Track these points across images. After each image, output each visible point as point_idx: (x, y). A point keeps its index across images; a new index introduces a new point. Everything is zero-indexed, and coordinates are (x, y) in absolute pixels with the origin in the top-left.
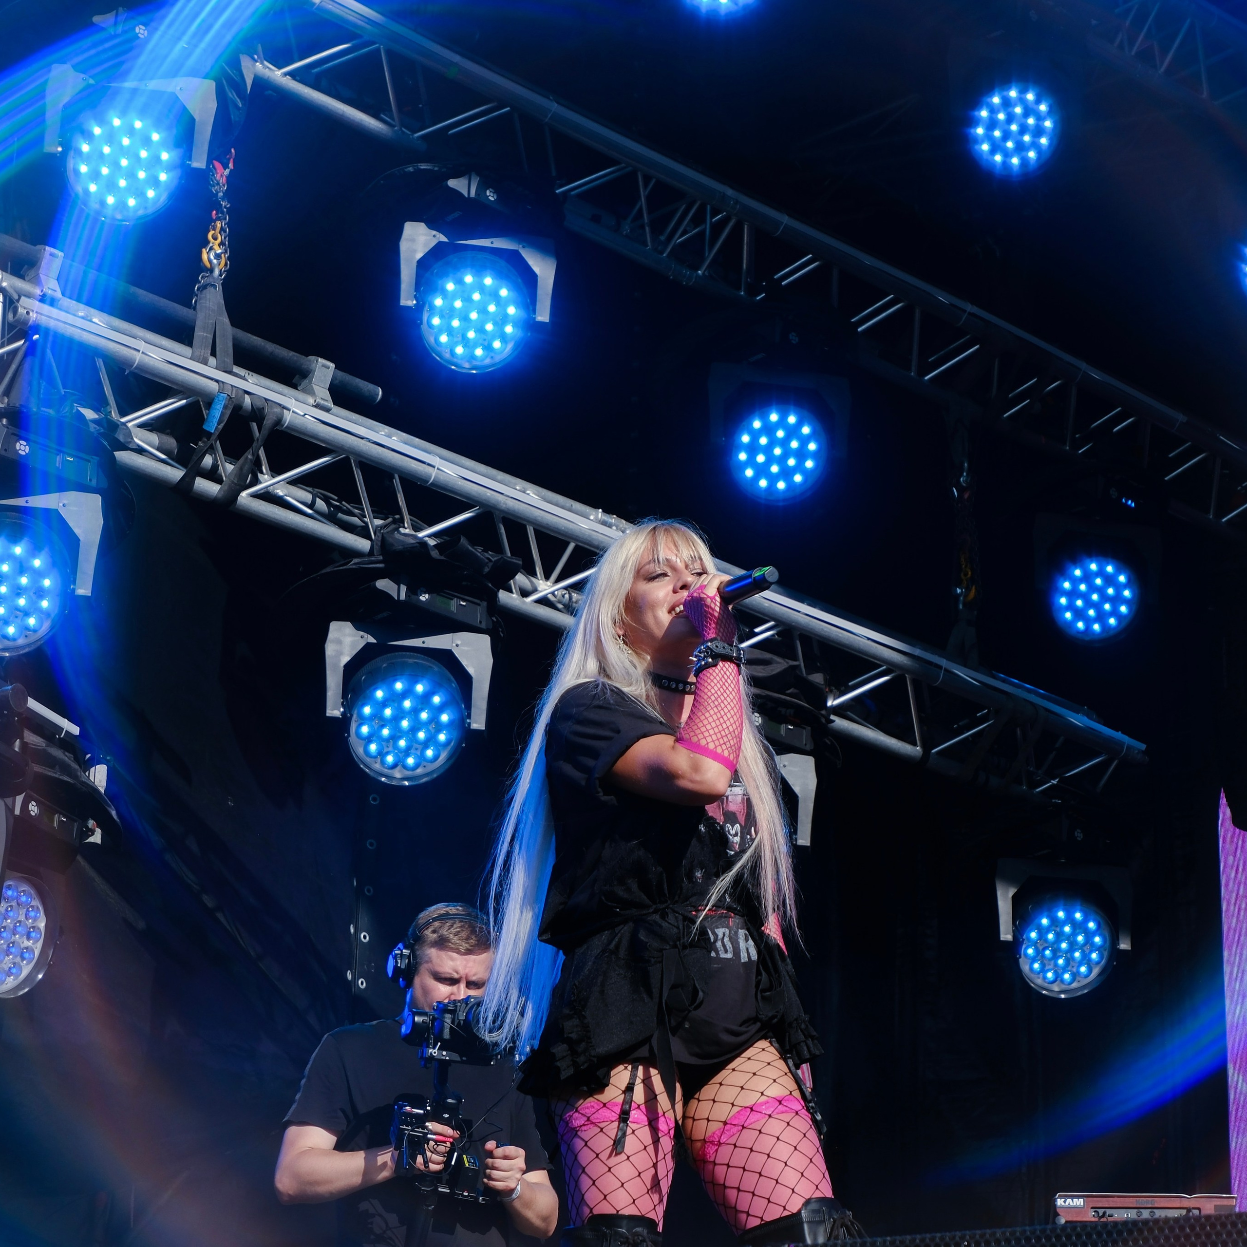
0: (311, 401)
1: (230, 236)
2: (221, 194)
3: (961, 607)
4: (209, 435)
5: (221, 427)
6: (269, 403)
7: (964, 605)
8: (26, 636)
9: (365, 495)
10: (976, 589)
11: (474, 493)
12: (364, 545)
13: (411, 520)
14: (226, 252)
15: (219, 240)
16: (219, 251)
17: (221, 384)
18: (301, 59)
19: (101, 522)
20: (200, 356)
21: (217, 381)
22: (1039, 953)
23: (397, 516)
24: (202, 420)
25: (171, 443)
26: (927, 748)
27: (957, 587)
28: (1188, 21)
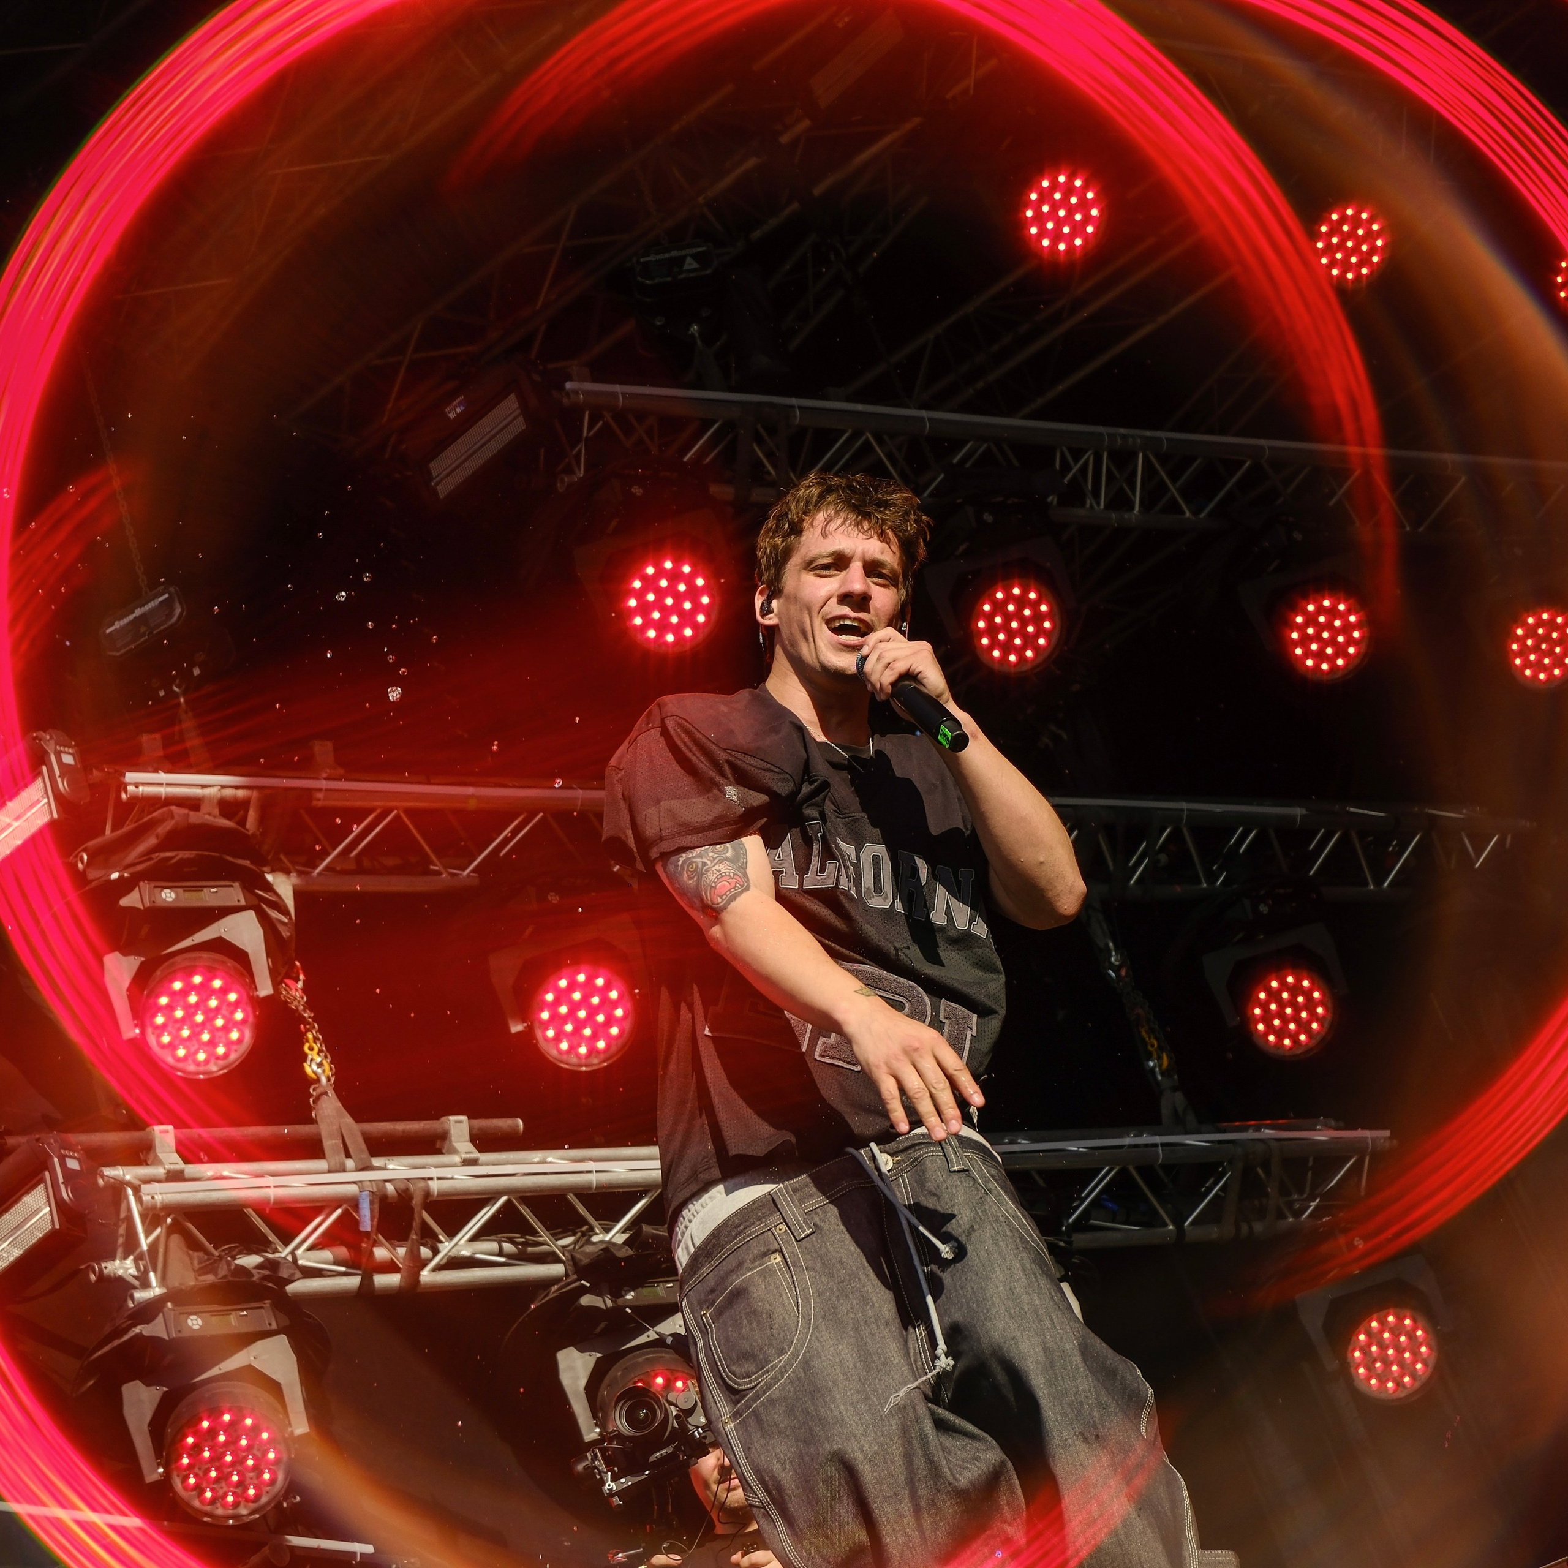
0: (457, 1159)
1: (325, 1041)
2: (301, 1008)
3: (1159, 1078)
4: (367, 1234)
5: (375, 1223)
6: (412, 1181)
7: (1162, 1074)
8: (267, 1492)
9: (539, 1224)
10: (1168, 1056)
11: (640, 1180)
12: (557, 1269)
13: (600, 1224)
14: (326, 1057)
15: (316, 1049)
16: (319, 1060)
17: (360, 1184)
18: (334, 849)
19: (295, 1358)
20: (336, 1163)
21: (354, 1182)
22: (1370, 1368)
23: (585, 1228)
24: (356, 1223)
25: (343, 1252)
26: (1179, 1222)
27: (1148, 1061)
28: (1141, 455)
